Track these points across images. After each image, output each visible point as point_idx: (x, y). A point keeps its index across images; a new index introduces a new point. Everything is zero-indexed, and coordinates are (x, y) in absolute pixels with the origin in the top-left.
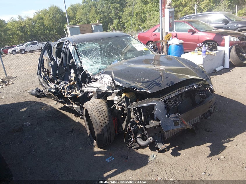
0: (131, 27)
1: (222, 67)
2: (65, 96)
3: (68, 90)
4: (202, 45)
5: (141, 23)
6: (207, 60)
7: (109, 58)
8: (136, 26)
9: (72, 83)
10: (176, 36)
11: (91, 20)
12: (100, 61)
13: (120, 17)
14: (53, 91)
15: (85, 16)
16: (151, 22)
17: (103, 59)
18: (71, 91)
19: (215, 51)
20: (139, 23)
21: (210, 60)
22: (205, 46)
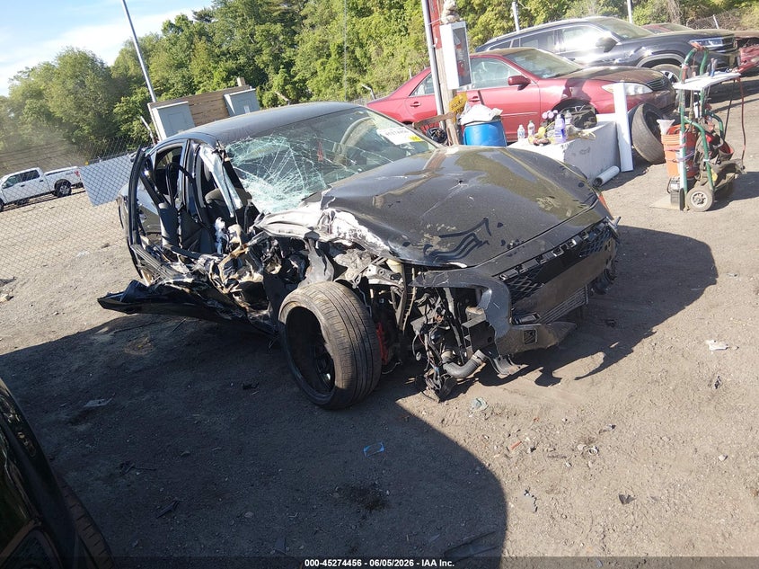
0: (329, 91)
1: (615, 170)
2: (225, 291)
3: (230, 274)
4: (555, 115)
5: (356, 76)
6: (574, 154)
7: (325, 174)
8: (341, 86)
9: (237, 252)
10: (479, 99)
11: (200, 82)
12: (303, 183)
13: (289, 65)
14: (189, 280)
15: (180, 71)
16: (387, 67)
17: (309, 178)
18: (237, 275)
19: (591, 127)
20: (347, 75)
21: (583, 152)
22: (563, 117)
